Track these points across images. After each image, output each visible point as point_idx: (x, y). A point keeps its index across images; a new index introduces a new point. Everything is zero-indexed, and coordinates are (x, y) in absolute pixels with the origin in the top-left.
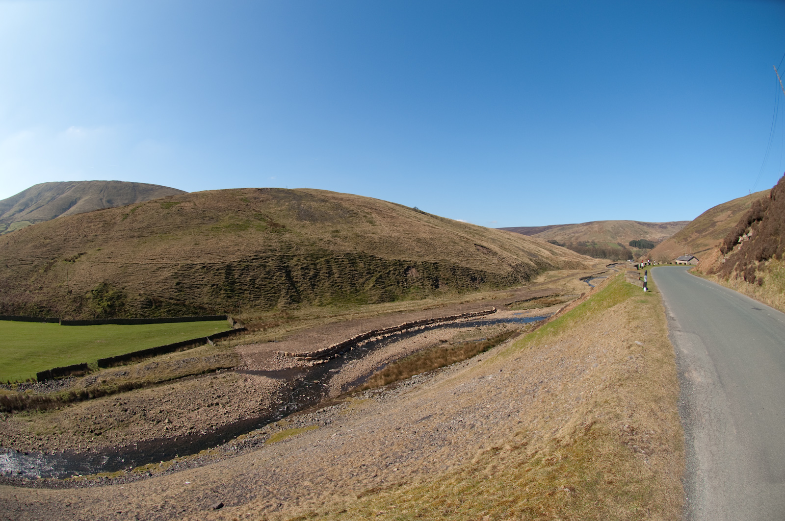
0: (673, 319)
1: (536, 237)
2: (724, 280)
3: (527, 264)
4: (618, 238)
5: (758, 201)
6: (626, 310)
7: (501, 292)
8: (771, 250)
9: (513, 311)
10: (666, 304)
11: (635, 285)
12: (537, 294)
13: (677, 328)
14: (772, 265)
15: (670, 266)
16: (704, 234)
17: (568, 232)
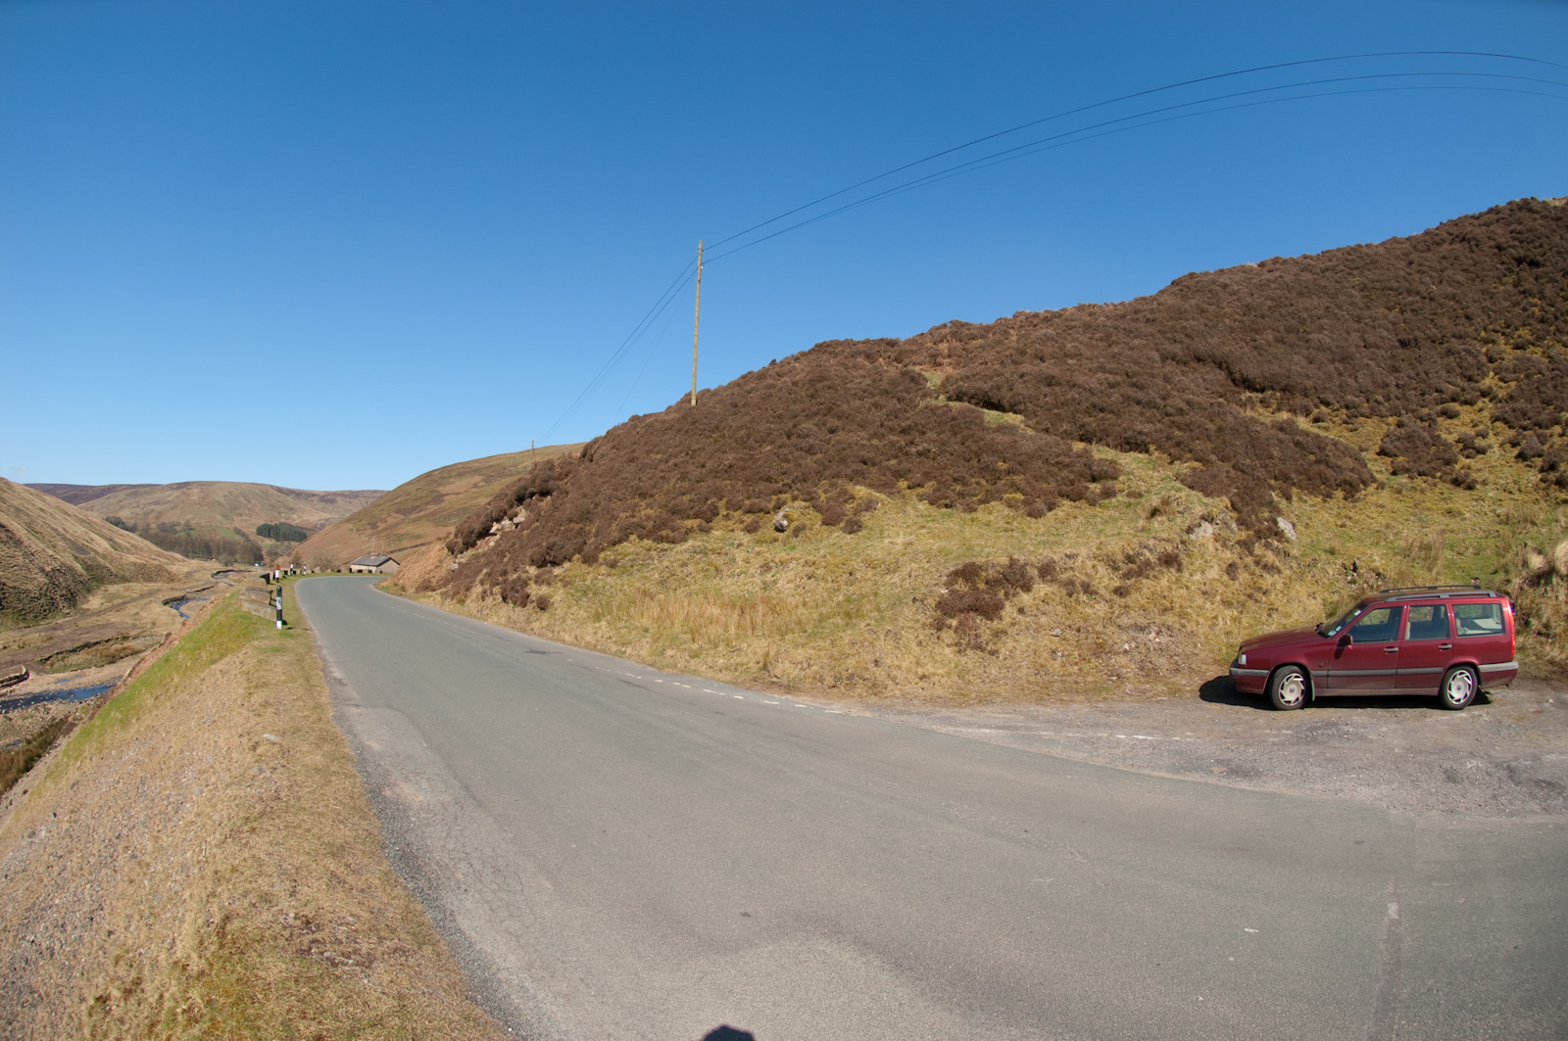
0: (340, 682)
1: (87, 510)
2: (454, 601)
3: (71, 569)
4: (235, 517)
5: (548, 462)
6: (244, 668)
7: (31, 632)
8: (569, 547)
9: (55, 675)
10: (324, 652)
11: (260, 617)
12: (90, 635)
13: (350, 700)
14: (571, 574)
15: (338, 576)
16: (413, 516)
17: (143, 501)
